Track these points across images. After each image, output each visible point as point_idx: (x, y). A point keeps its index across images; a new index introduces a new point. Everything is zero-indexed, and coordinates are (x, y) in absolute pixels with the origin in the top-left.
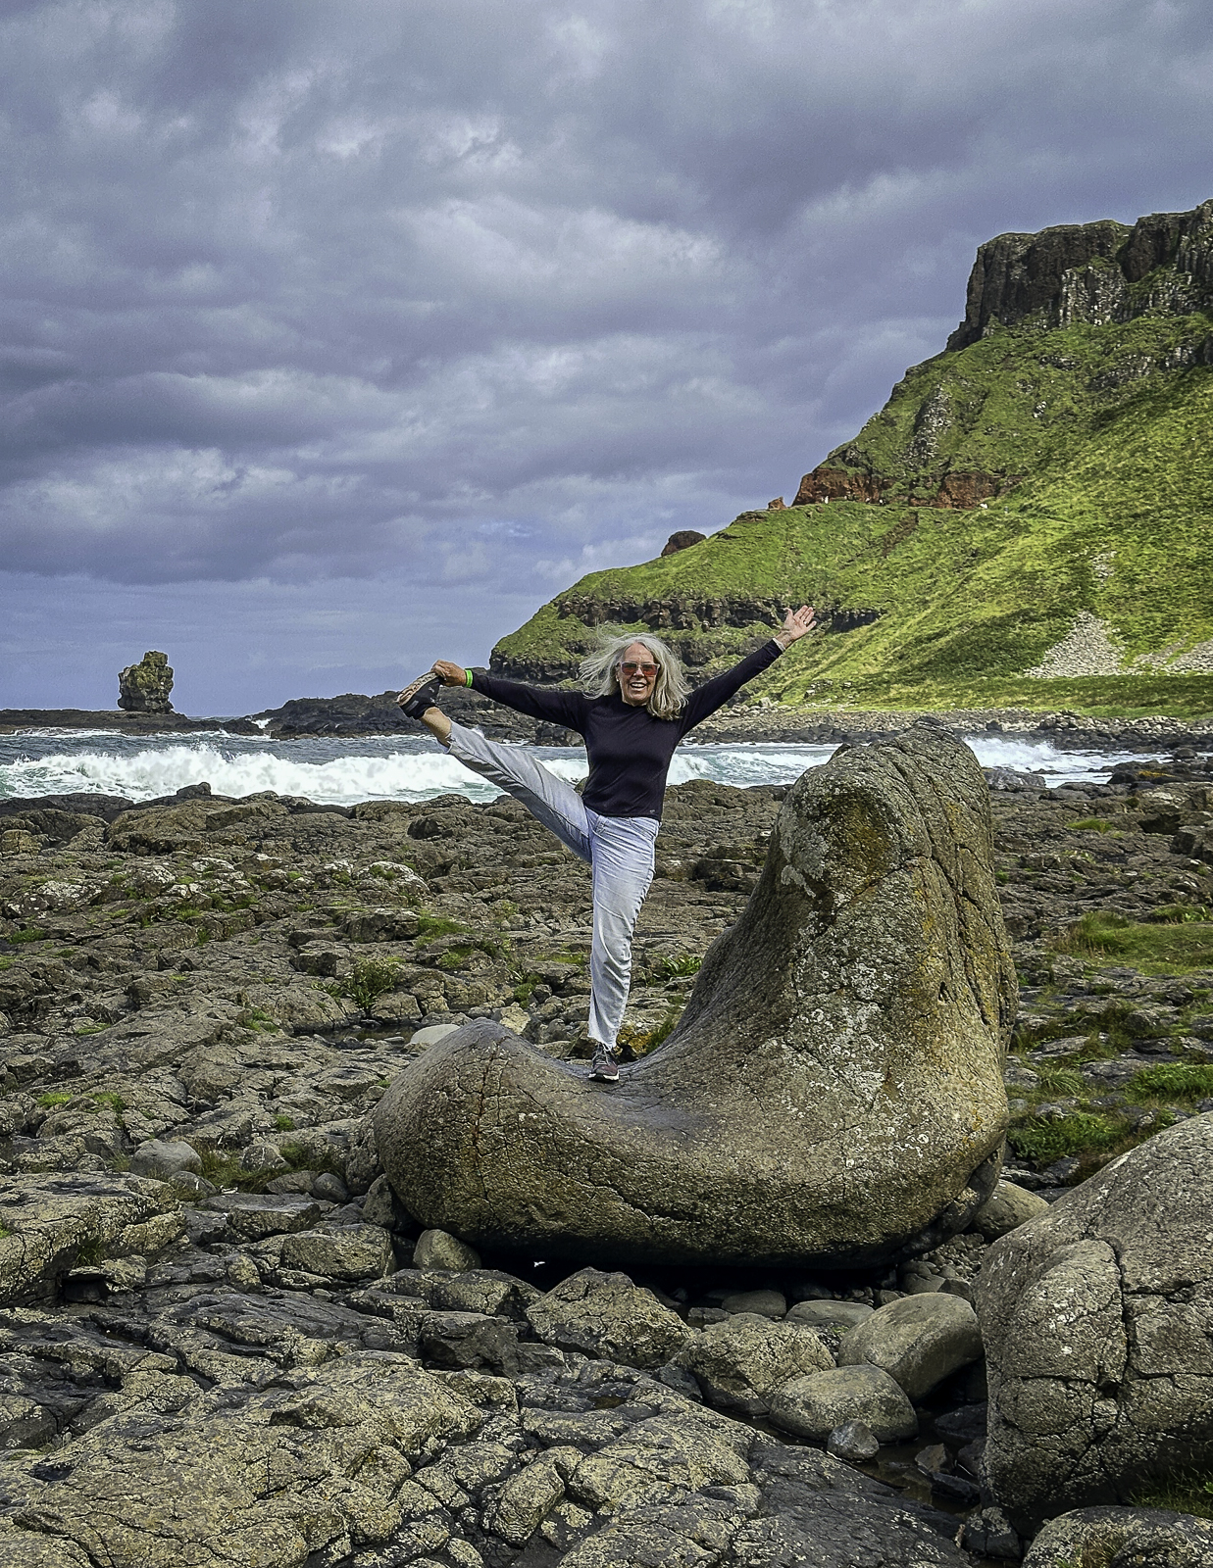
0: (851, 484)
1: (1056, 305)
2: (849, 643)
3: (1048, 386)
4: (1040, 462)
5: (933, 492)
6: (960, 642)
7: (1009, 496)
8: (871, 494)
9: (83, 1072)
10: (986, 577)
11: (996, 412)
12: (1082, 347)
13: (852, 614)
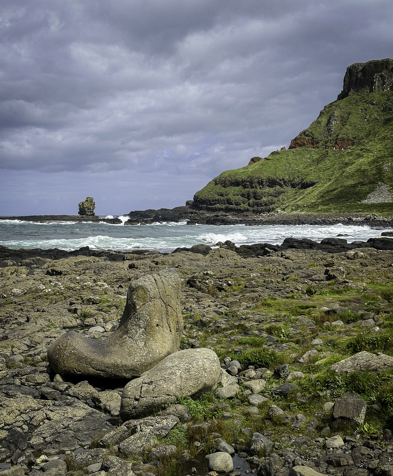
0: (307, 142)
1: (372, 85)
2: (306, 192)
3: (370, 111)
4: (367, 135)
5: (333, 144)
6: (341, 192)
7: (357, 146)
8: (313, 145)
9: (9, 339)
10: (349, 171)
11: (353, 119)
12: (380, 98)
13: (307, 183)
